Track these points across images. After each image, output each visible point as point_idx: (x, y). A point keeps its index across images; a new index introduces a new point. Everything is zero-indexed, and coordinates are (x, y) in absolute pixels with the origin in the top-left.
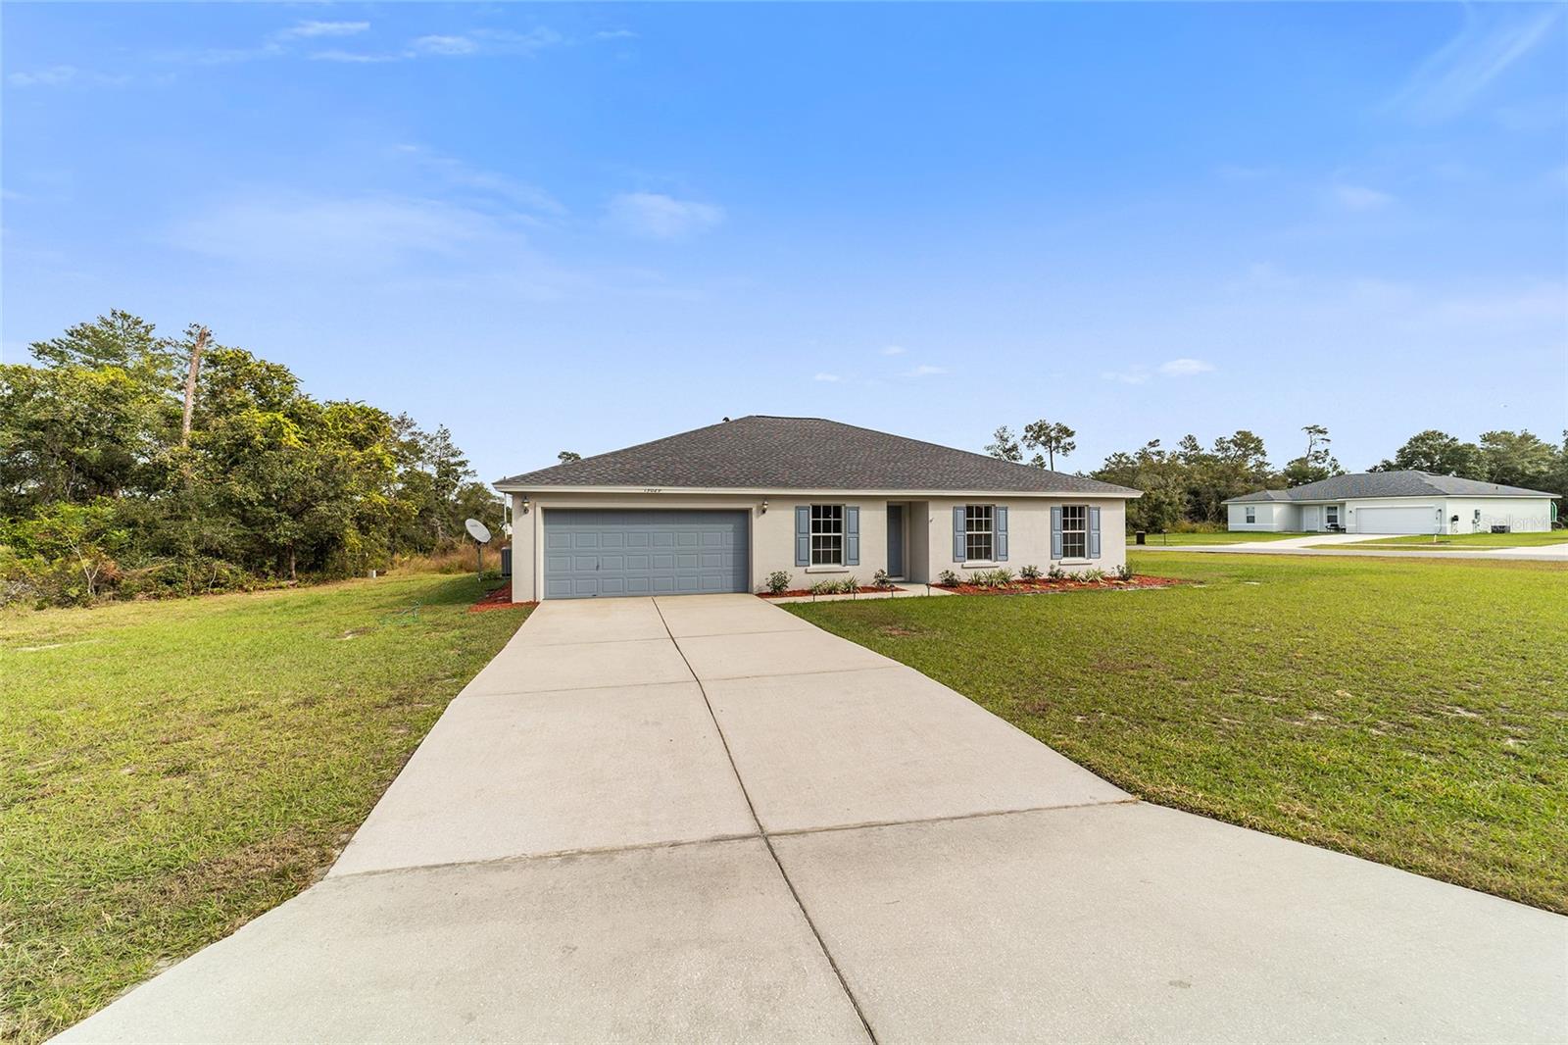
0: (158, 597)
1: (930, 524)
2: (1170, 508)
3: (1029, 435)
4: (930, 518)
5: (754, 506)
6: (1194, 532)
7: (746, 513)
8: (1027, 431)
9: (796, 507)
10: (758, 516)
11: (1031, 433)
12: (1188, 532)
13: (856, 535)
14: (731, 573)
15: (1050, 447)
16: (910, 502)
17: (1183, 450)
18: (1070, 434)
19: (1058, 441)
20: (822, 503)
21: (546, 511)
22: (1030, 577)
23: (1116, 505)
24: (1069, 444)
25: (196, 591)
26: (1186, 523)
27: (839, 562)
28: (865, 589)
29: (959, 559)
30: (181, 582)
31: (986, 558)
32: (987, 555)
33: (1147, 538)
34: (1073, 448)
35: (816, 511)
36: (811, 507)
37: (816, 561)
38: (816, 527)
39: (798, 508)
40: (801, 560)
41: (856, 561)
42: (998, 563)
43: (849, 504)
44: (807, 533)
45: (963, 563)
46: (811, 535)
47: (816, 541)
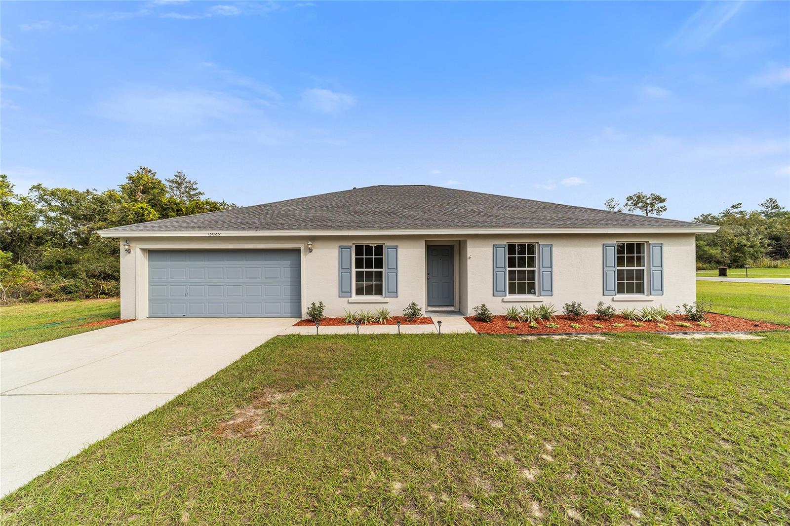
0: (56, 300)
1: (468, 260)
2: (752, 250)
3: (629, 203)
4: (468, 257)
5: (301, 246)
6: (775, 267)
7: (298, 251)
8: (628, 200)
9: (340, 246)
10: (305, 255)
11: (631, 202)
12: (769, 267)
13: (395, 271)
14: (289, 301)
15: (646, 210)
16: (459, 241)
18: (661, 200)
19: (652, 205)
20: (364, 243)
21: (151, 252)
22: (574, 314)
23: (683, 241)
24: (661, 207)
26: (767, 261)
27: (381, 294)
28: (398, 321)
29: (500, 293)
31: (529, 292)
32: (531, 289)
33: (729, 272)
34: (665, 210)
35: (359, 250)
36: (354, 246)
37: (359, 291)
38: (359, 264)
39: (341, 248)
40: (344, 292)
41: (395, 293)
42: (541, 298)
43: (388, 243)
44: (350, 269)
45: (501, 298)
46: (354, 270)
47: (359, 276)
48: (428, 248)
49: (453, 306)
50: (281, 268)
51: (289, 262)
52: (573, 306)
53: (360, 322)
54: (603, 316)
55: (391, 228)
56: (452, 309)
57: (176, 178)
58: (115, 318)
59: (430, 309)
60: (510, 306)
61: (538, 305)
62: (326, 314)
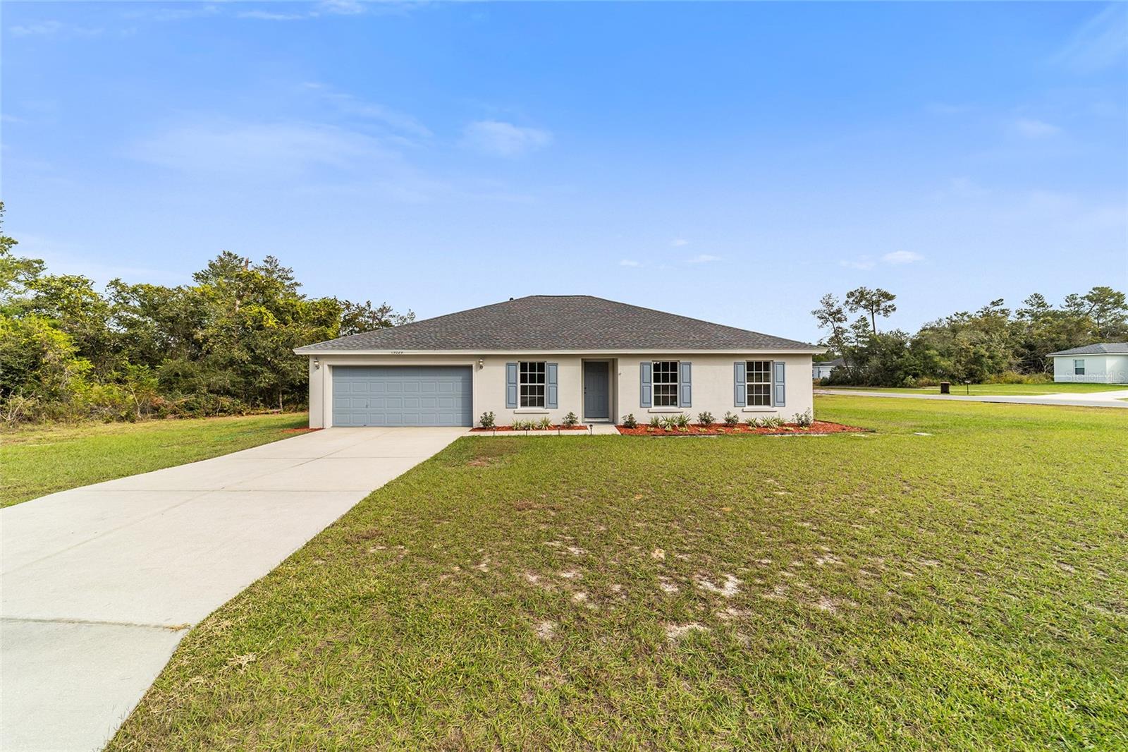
0: (181, 417)
1: (619, 376)
3: (851, 300)
4: (619, 372)
5: (473, 363)
7: (470, 367)
8: (848, 297)
9: (507, 364)
10: (477, 371)
11: (852, 299)
13: (555, 385)
14: (461, 412)
15: (872, 310)
16: (613, 359)
17: (1028, 307)
18: (888, 297)
19: (878, 305)
20: (528, 361)
21: (335, 368)
22: (706, 422)
23: (802, 360)
24: (889, 306)
25: (208, 414)
26: (1014, 375)
27: (543, 405)
28: (556, 427)
29: (647, 405)
30: (198, 409)
31: (672, 404)
32: (674, 401)
34: (894, 309)
35: (524, 367)
36: (519, 364)
37: (524, 404)
38: (523, 379)
39: (508, 365)
40: (510, 404)
41: (555, 405)
42: (682, 409)
43: (549, 361)
44: (516, 383)
45: (647, 409)
46: (519, 384)
47: (524, 390)
48: (585, 365)
49: (608, 417)
50: (454, 383)
51: (461, 378)
52: (705, 414)
53: (527, 428)
54: (731, 423)
55: (552, 348)
56: (607, 420)
57: (266, 264)
58: (304, 426)
59: (587, 420)
60: (653, 416)
61: (678, 415)
62: (496, 423)
